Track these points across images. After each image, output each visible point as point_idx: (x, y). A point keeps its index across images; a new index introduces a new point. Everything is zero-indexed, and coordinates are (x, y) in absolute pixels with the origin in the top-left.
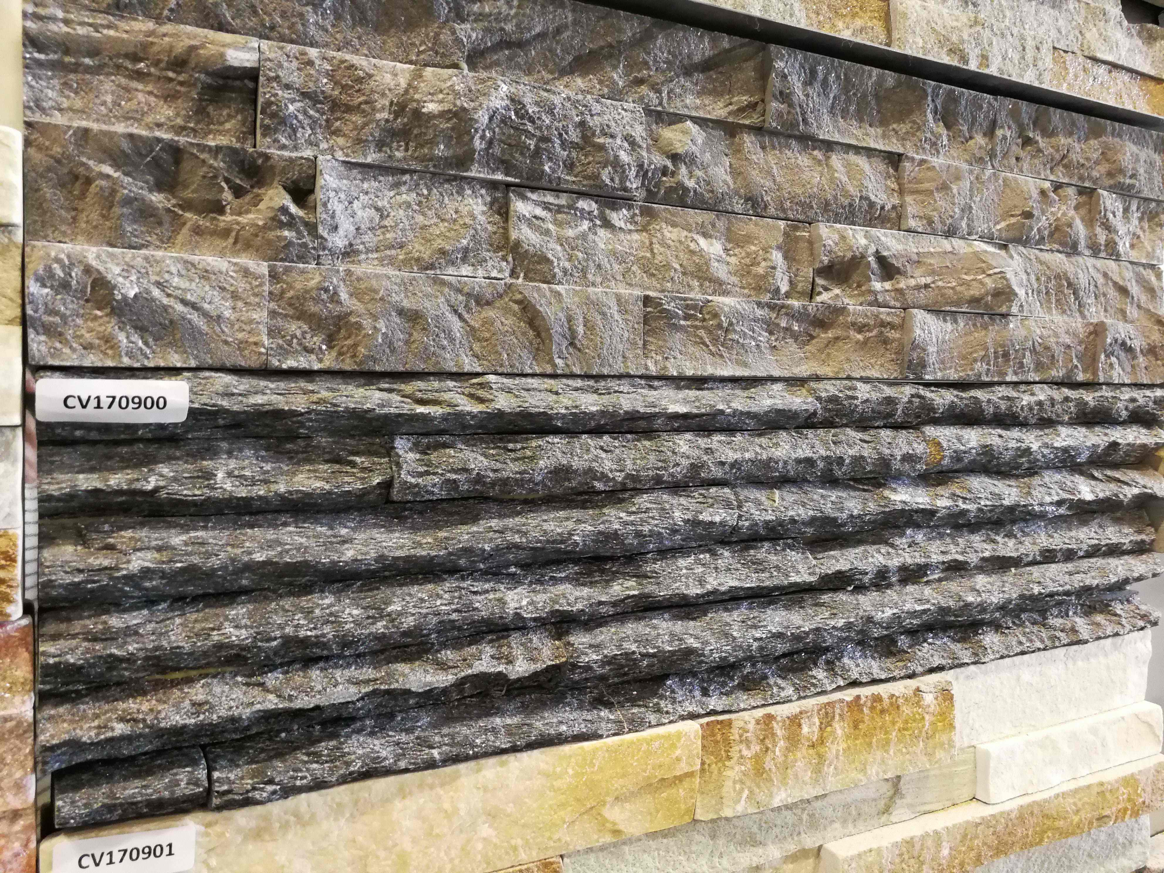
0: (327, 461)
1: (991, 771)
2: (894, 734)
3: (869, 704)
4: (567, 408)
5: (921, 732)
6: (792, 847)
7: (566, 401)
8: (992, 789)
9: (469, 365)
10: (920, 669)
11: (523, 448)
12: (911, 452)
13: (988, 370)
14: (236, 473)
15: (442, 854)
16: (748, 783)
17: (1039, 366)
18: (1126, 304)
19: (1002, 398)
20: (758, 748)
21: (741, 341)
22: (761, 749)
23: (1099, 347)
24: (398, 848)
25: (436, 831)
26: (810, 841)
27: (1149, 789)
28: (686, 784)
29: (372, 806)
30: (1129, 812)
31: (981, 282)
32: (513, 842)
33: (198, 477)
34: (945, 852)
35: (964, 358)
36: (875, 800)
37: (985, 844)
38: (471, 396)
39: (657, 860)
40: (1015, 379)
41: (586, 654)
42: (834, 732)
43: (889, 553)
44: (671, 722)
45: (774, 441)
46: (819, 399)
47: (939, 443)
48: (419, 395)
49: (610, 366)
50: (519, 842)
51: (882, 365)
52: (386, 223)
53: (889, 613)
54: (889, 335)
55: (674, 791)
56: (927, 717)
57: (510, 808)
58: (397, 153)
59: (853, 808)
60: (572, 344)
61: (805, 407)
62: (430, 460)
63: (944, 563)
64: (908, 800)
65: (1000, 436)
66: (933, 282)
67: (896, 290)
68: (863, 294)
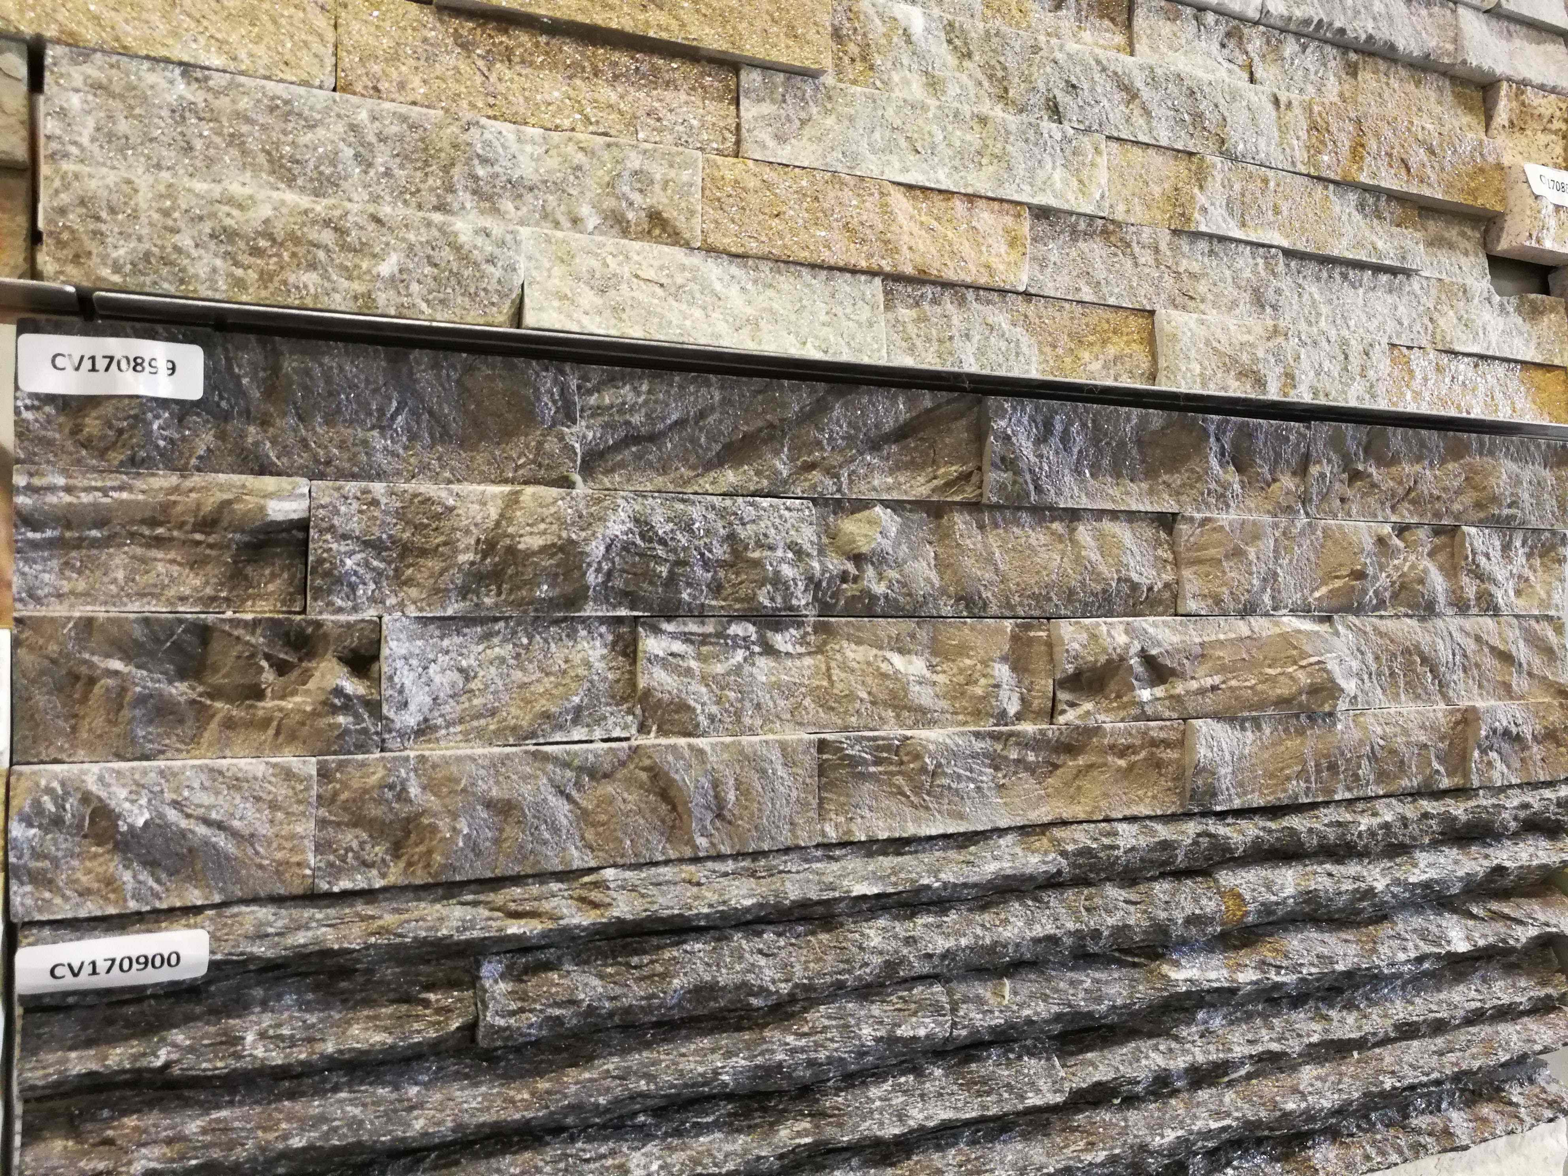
0: (392, 1002)
4: (711, 906)
7: (711, 896)
9: (578, 859)
11: (652, 962)
12: (1197, 912)
13: (1308, 788)
14: (271, 1032)
17: (1382, 776)
18: (1511, 674)
19: (1330, 825)
21: (954, 786)
23: (1470, 741)
31: (1292, 677)
33: (222, 1043)
35: (1272, 776)
38: (582, 900)
40: (1348, 795)
43: (1171, 1050)
45: (1002, 916)
46: (1064, 854)
47: (1239, 896)
48: (512, 906)
49: (772, 838)
51: (1154, 797)
52: (473, 685)
53: (1171, 1136)
54: (1163, 755)
58: (487, 600)
60: (719, 816)
61: (1044, 868)
62: (525, 992)
63: (1252, 1056)
65: (1330, 875)
66: (1224, 682)
67: (1172, 697)
68: (1124, 707)
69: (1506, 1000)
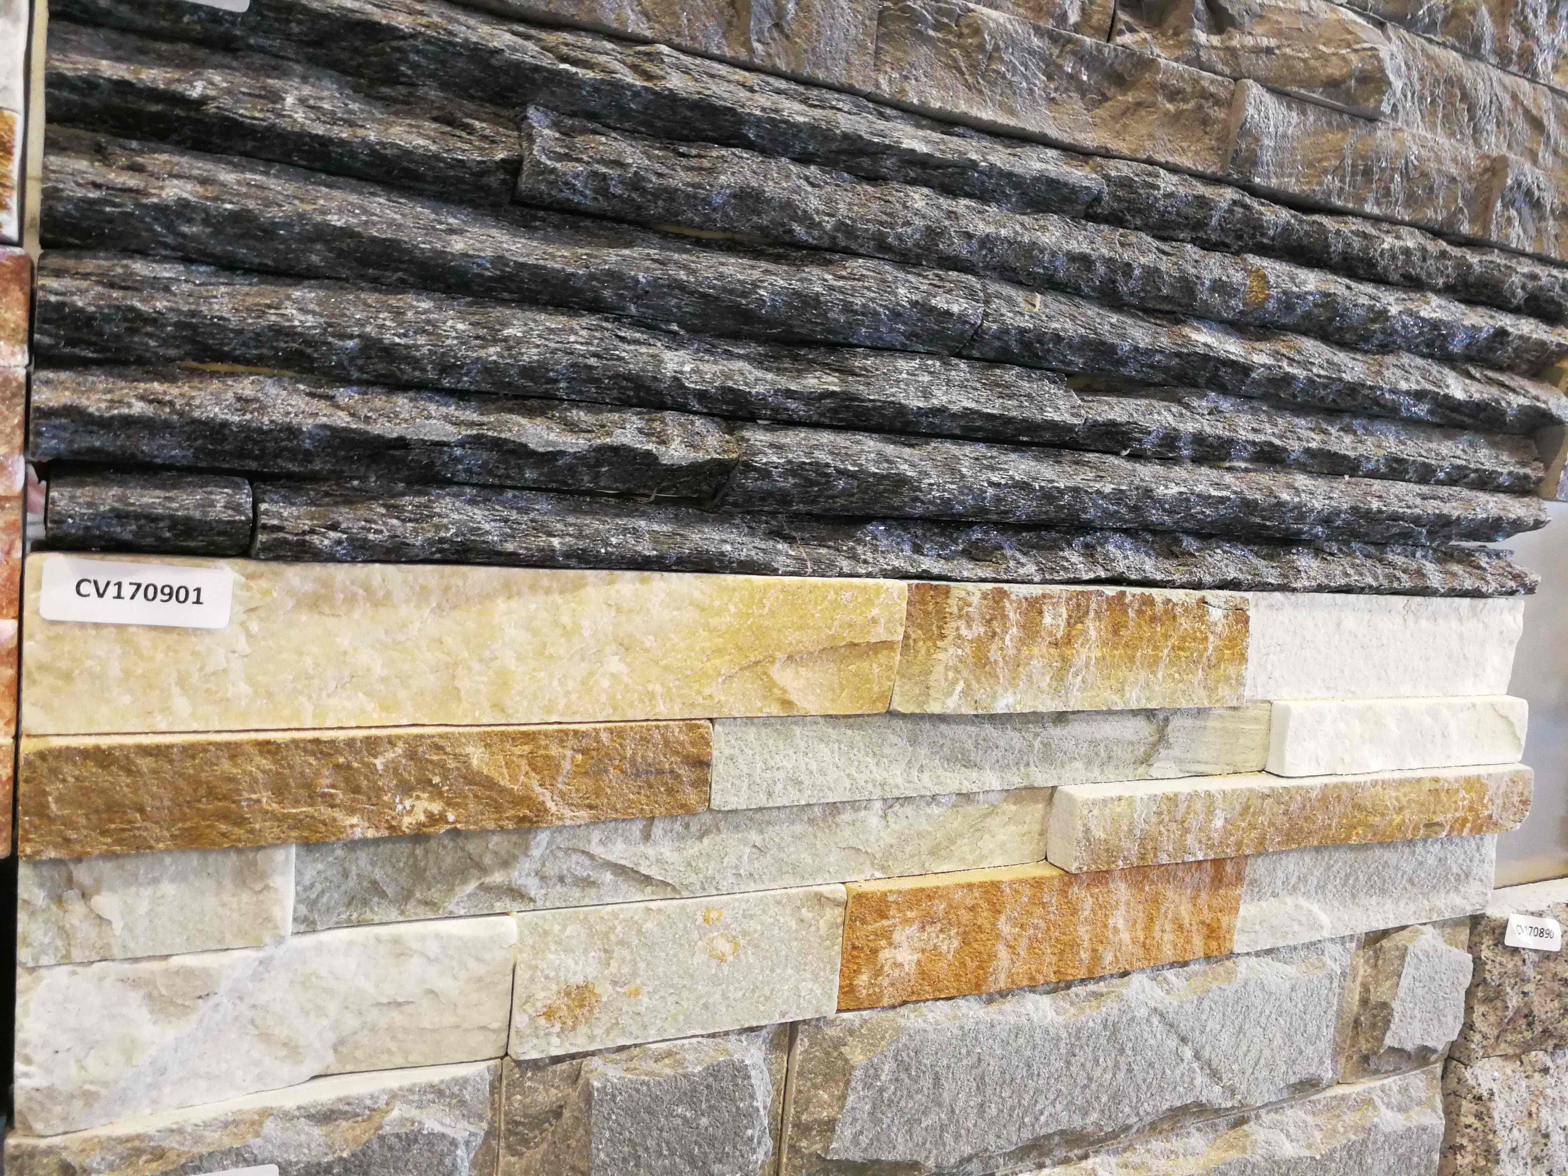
0: (435, 119)
1: (1290, 733)
2: (1166, 651)
3: (1136, 606)
4: (763, 109)
5: (1201, 656)
6: (1016, 780)
7: (763, 100)
8: (1288, 758)
9: (636, 25)
10: (1207, 579)
11: (699, 156)
12: (1224, 278)
13: (1342, 189)
14: (312, 102)
15: (555, 683)
16: (965, 673)
17: (1411, 200)
18: (1539, 143)
19: (1357, 233)
20: (982, 630)
21: (1009, 76)
22: (986, 632)
23: (1496, 193)
24: (497, 663)
25: (550, 651)
26: (1041, 778)
27: (1499, 801)
28: (882, 657)
29: (468, 599)
30: (1469, 825)
31: (1344, 59)
32: (650, 687)
33: (260, 96)
34: (1218, 823)
35: (1310, 165)
36: (1132, 743)
37: (1272, 824)
38: (634, 68)
39: (836, 755)
40: (1376, 211)
41: (766, 454)
42: (1085, 632)
43: (1181, 415)
44: (869, 575)
45: (1042, 223)
46: (1107, 178)
47: (1264, 277)
48: (565, 50)
49: (827, 68)
50: (658, 689)
51: (1197, 153)
53: (1174, 490)
54: (1211, 112)
55: (866, 664)
56: (1211, 638)
57: (649, 642)
59: (1102, 748)
60: (777, 25)
61: (1086, 183)
62: (574, 143)
63: (1254, 443)
64: (1176, 752)
65: (1349, 288)
66: (1278, 47)
67: (1227, 49)
68: (1180, 46)
69: (1488, 466)
